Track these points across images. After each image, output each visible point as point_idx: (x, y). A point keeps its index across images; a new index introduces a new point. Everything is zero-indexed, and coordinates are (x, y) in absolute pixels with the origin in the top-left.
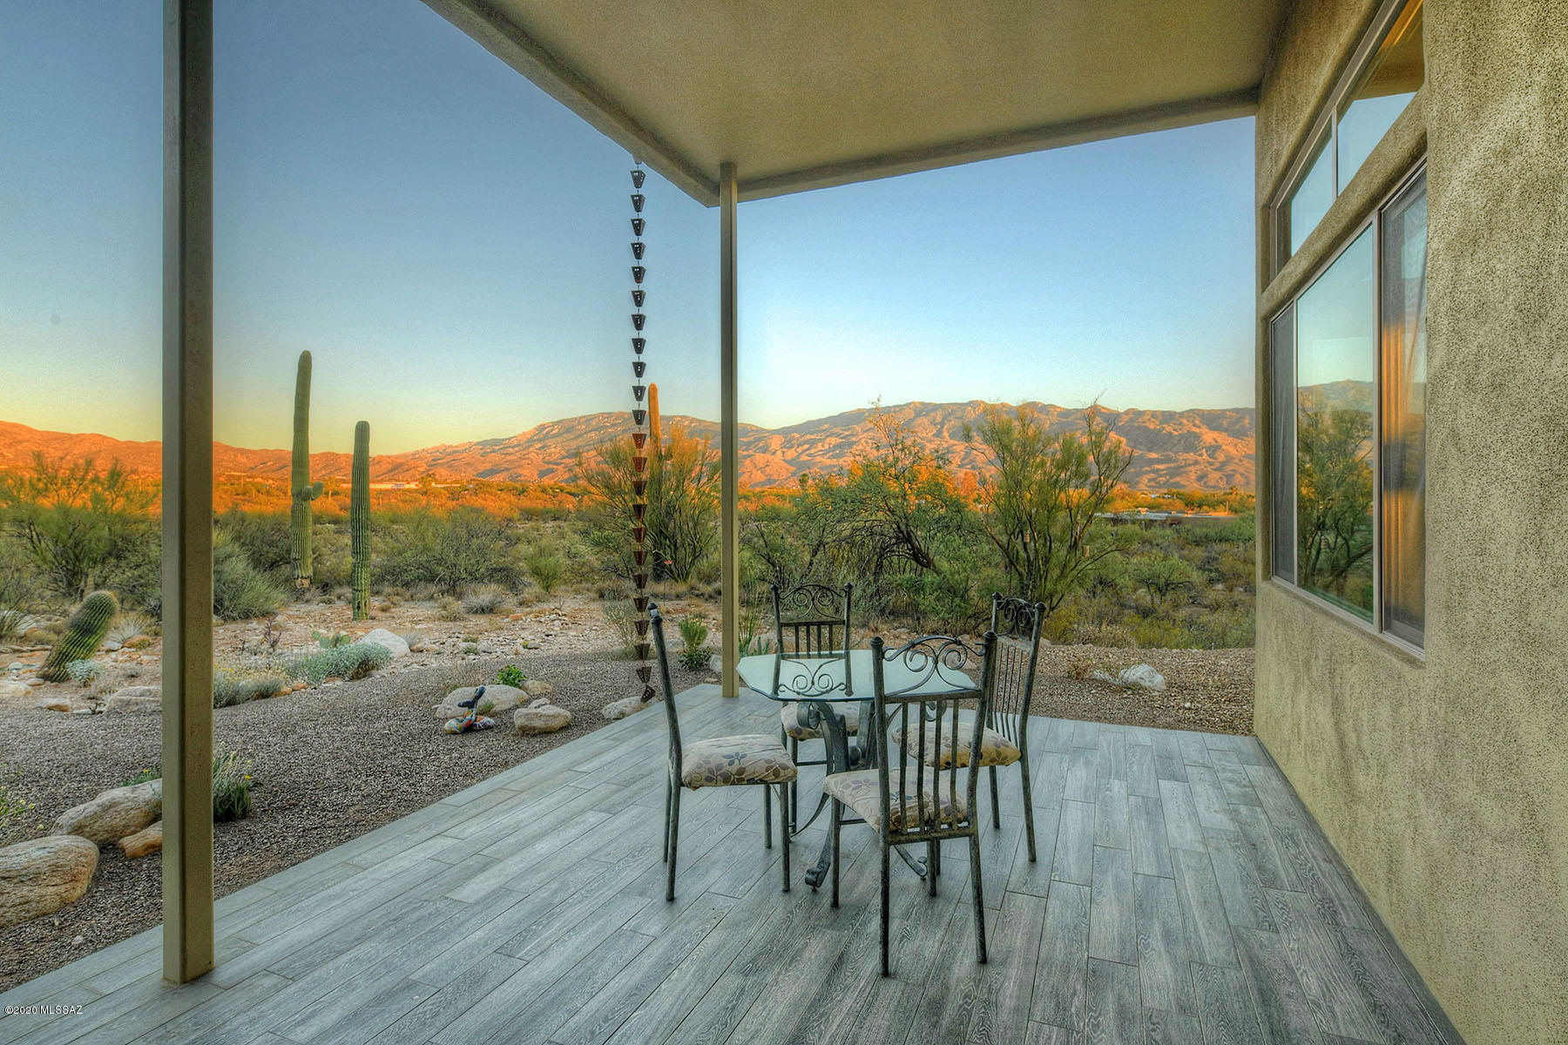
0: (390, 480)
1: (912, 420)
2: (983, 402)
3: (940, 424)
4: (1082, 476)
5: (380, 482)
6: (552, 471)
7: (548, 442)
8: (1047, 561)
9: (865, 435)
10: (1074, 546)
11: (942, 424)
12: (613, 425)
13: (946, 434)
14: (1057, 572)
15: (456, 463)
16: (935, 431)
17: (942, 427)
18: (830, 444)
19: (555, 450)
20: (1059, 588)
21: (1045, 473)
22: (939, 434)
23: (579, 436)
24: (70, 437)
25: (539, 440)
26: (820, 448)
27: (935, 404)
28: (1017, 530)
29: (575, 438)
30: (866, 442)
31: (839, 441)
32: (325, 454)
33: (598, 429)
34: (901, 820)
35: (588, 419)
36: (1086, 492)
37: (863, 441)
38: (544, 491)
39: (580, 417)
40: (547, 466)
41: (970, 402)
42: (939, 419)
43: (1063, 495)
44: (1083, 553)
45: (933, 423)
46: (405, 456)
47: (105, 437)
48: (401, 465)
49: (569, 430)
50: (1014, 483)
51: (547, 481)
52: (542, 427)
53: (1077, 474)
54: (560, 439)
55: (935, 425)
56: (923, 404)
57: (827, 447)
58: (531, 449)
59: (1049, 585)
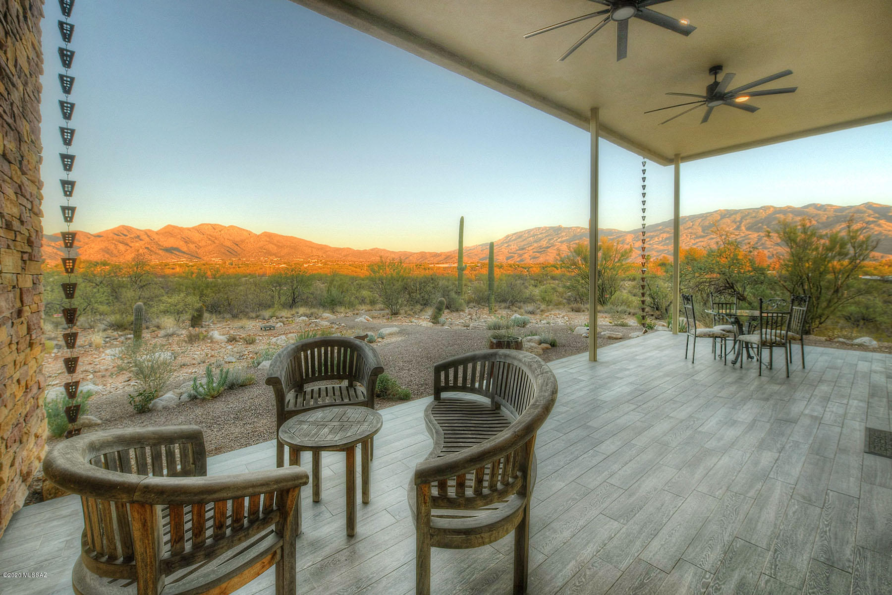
0: (447, 263)
1: (719, 221)
2: (772, 207)
3: (739, 222)
4: (842, 255)
5: (443, 263)
6: (512, 257)
7: (510, 243)
8: (818, 298)
9: (686, 231)
10: (837, 291)
11: (741, 222)
12: (541, 234)
13: (743, 228)
14: (824, 304)
15: (471, 254)
16: (735, 227)
17: (740, 224)
18: (662, 238)
19: (514, 247)
20: (826, 312)
21: (818, 254)
22: (738, 228)
23: (524, 240)
24: (340, 249)
25: (506, 242)
26: (657, 240)
27: (736, 210)
28: (800, 283)
29: (523, 241)
30: (686, 235)
31: (668, 235)
32: (421, 253)
33: (534, 236)
34: (766, 342)
35: (529, 231)
36: (846, 262)
37: (684, 235)
38: (511, 266)
39: (525, 231)
40: (510, 255)
41: (762, 208)
42: (738, 219)
43: (830, 265)
44: (843, 295)
45: (734, 222)
46: (450, 252)
47: (350, 249)
48: (449, 256)
49: (520, 237)
50: (798, 259)
51: (510, 262)
52: (508, 236)
53: (840, 254)
54: (516, 242)
55: (736, 223)
56: (727, 210)
57: (661, 239)
58: (503, 247)
59: (819, 311)
